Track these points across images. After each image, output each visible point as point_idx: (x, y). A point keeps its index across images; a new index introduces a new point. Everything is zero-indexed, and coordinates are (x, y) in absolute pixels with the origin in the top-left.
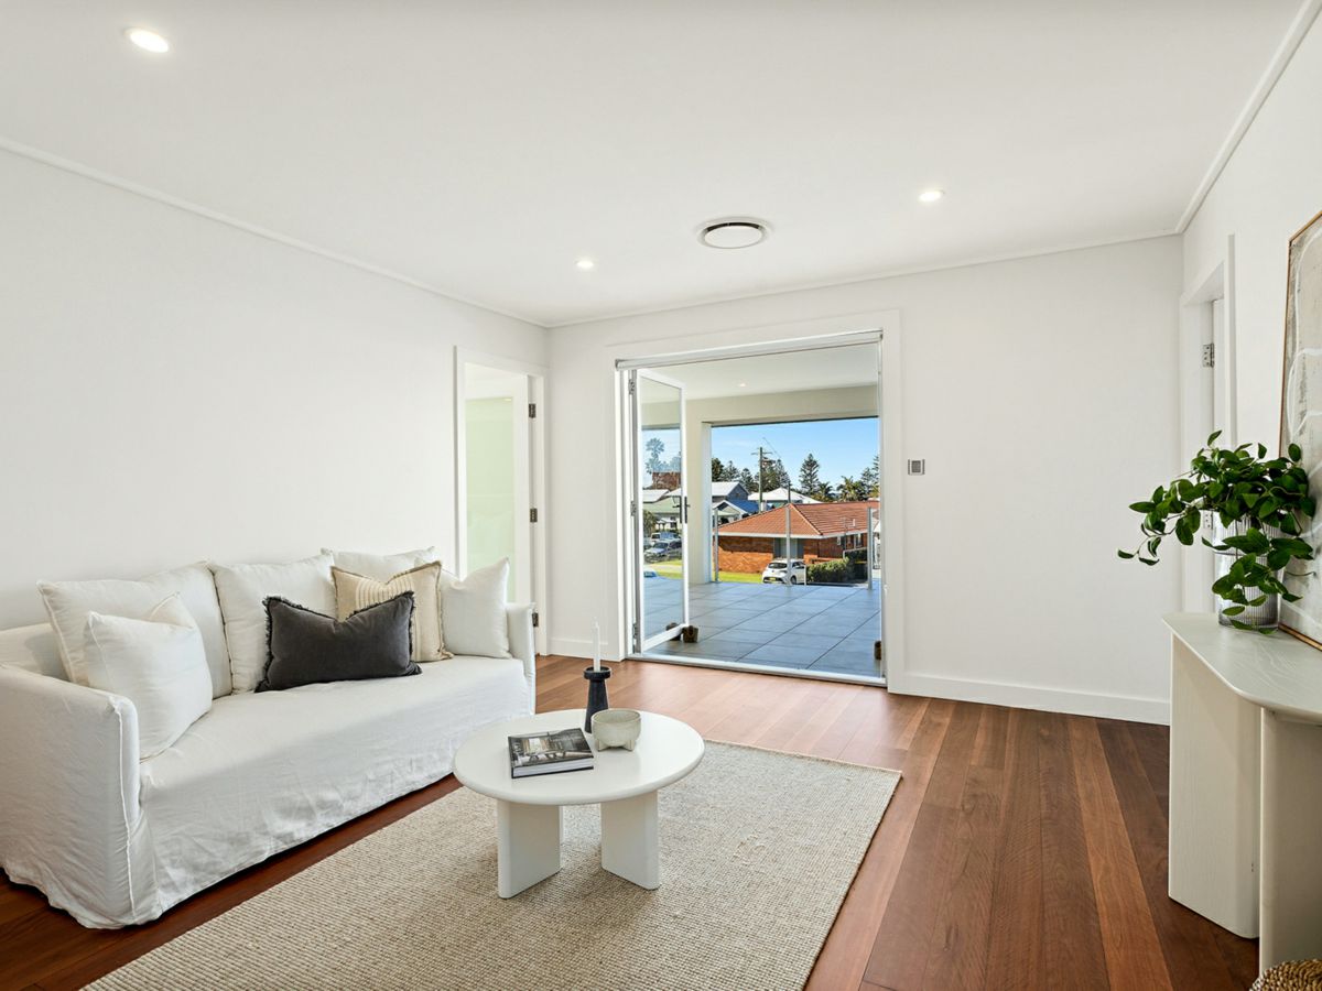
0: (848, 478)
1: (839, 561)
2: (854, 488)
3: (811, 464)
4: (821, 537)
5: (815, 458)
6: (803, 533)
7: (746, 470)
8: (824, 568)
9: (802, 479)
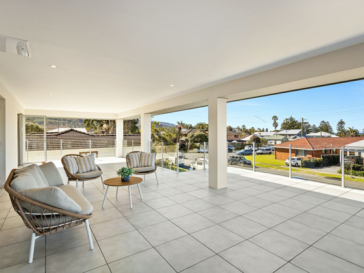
0: (351, 128)
1: (318, 159)
2: (354, 131)
3: (342, 123)
4: (313, 150)
5: (343, 121)
6: (307, 148)
7: (314, 125)
8: (309, 161)
9: (338, 128)
